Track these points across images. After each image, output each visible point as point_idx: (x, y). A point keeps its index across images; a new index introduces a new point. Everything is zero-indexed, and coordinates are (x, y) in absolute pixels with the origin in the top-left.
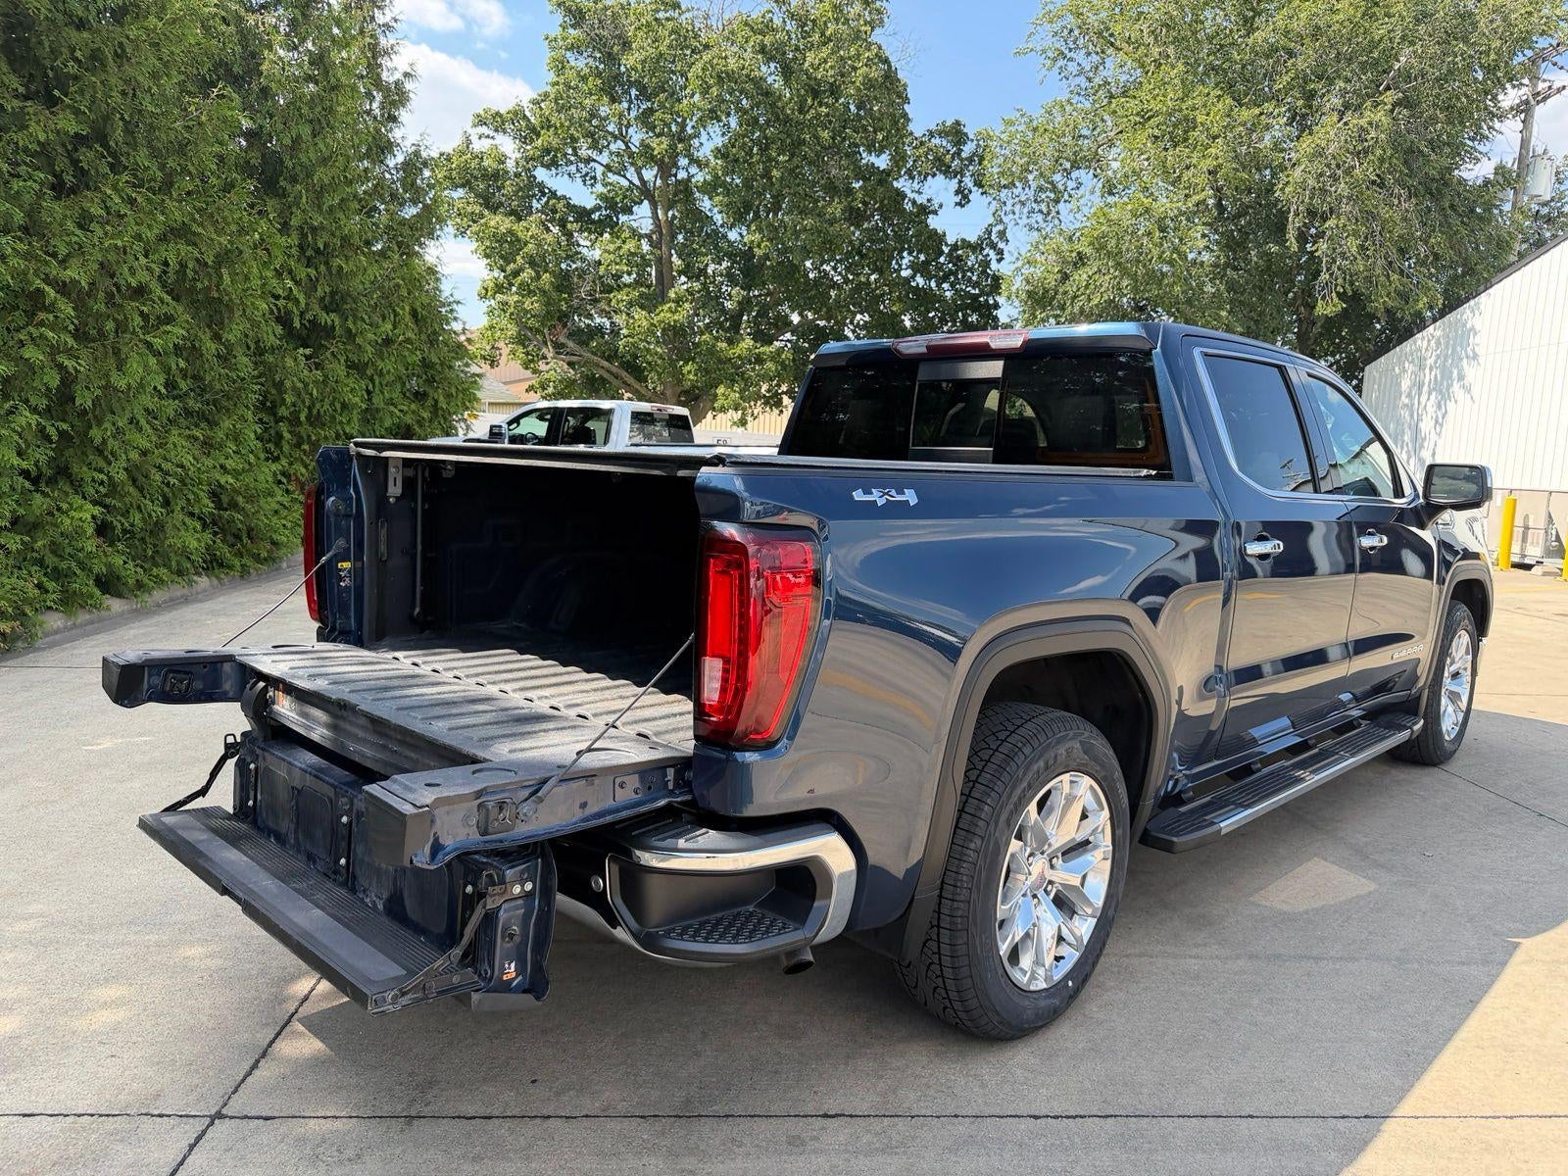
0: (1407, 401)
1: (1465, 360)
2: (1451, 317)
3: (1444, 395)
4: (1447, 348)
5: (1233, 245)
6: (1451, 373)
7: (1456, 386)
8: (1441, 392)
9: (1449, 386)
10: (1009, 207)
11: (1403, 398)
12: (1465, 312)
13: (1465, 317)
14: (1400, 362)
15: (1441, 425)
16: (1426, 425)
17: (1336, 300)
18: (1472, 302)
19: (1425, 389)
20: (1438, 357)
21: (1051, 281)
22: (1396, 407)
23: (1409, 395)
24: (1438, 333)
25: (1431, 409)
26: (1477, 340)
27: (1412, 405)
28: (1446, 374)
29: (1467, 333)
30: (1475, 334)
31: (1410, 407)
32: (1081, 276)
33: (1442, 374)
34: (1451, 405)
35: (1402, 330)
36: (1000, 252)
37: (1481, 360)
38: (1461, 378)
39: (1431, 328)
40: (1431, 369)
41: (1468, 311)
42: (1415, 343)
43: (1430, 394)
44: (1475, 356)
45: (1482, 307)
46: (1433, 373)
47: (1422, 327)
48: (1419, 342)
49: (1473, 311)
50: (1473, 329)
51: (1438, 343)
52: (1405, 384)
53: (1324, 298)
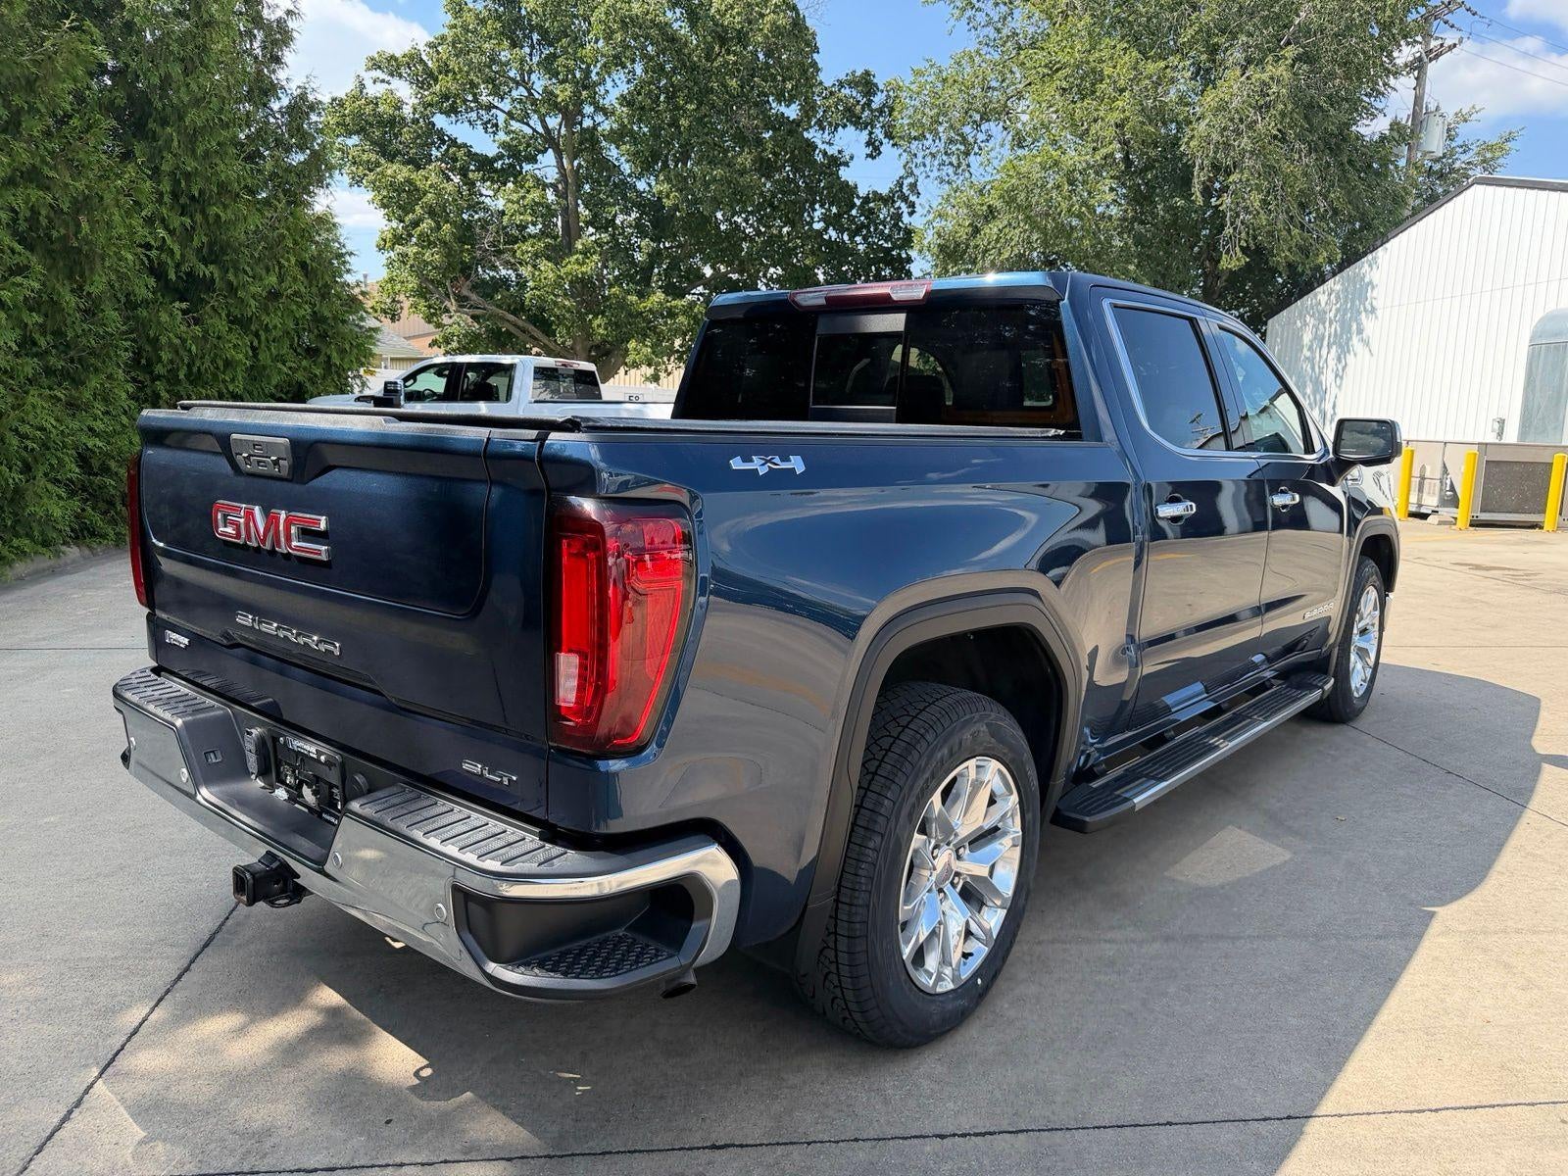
0: (1308, 354)
1: (1363, 314)
2: (1349, 271)
3: (1344, 349)
4: (1346, 302)
5: (1141, 199)
6: (1350, 326)
7: (1355, 339)
8: (1340, 346)
9: (1349, 339)
10: (919, 160)
11: (1305, 350)
12: (1363, 267)
13: (1363, 271)
14: (1301, 316)
15: (1342, 378)
16: (1328, 378)
17: (1240, 254)
18: (1370, 257)
19: (1325, 343)
20: (1338, 310)
21: (962, 234)
22: (1297, 360)
23: (1310, 349)
24: (1338, 287)
25: (1332, 363)
26: (1375, 294)
27: (1314, 358)
28: (1346, 328)
29: (1362, 289)
30: (1373, 288)
31: (1311, 360)
32: (992, 230)
33: (1342, 329)
34: (1350, 358)
35: (1303, 284)
36: (912, 205)
37: (1379, 313)
38: (1360, 331)
39: (1331, 281)
40: (1331, 324)
41: (1366, 266)
42: (1316, 296)
43: (1329, 346)
44: (1373, 310)
45: (1379, 261)
46: (1333, 327)
47: (1323, 281)
48: (1320, 297)
49: (1370, 266)
50: (1370, 283)
51: (1338, 298)
52: (1307, 338)
53: (1228, 252)
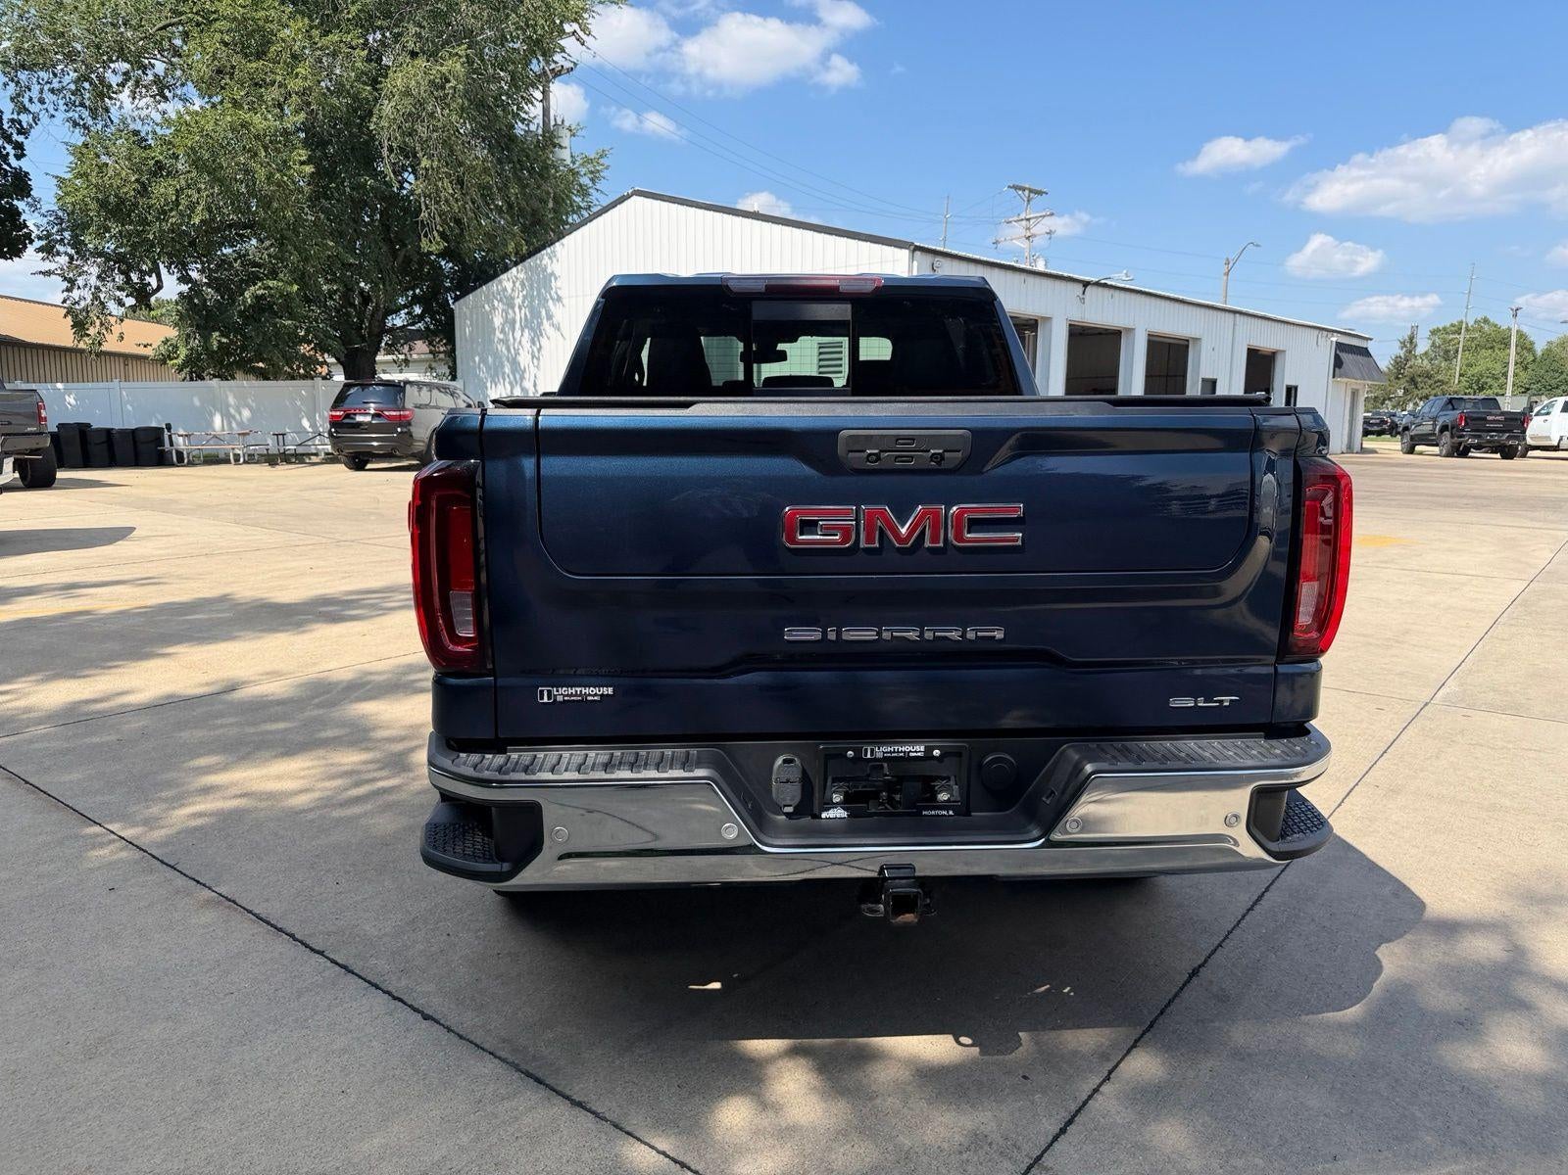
0: (501, 336)
1: (550, 302)
2: (530, 262)
3: (537, 334)
4: (532, 289)
5: (324, 175)
6: (540, 312)
7: (546, 324)
8: (532, 329)
9: (540, 324)
11: (497, 333)
12: (544, 258)
13: (544, 262)
14: (489, 301)
15: (538, 359)
16: (524, 359)
17: (438, 239)
18: (548, 250)
19: (518, 325)
20: (525, 297)
21: (129, 191)
22: (491, 341)
23: (502, 331)
24: (522, 276)
25: (527, 344)
26: (559, 284)
27: (508, 340)
28: (535, 314)
29: (546, 280)
30: (556, 279)
31: (505, 342)
32: (163, 190)
33: (531, 312)
34: (544, 341)
35: (478, 274)
37: (565, 301)
38: (550, 317)
39: (514, 270)
40: (520, 307)
41: (546, 258)
42: (501, 282)
43: (522, 331)
44: (559, 299)
45: (558, 255)
46: (523, 312)
47: (506, 269)
48: (505, 283)
49: (550, 258)
50: (552, 274)
51: (523, 284)
52: (498, 321)
53: (426, 236)
